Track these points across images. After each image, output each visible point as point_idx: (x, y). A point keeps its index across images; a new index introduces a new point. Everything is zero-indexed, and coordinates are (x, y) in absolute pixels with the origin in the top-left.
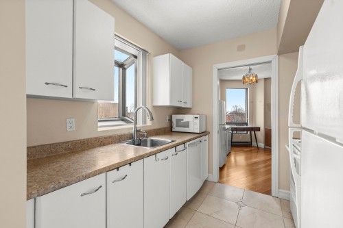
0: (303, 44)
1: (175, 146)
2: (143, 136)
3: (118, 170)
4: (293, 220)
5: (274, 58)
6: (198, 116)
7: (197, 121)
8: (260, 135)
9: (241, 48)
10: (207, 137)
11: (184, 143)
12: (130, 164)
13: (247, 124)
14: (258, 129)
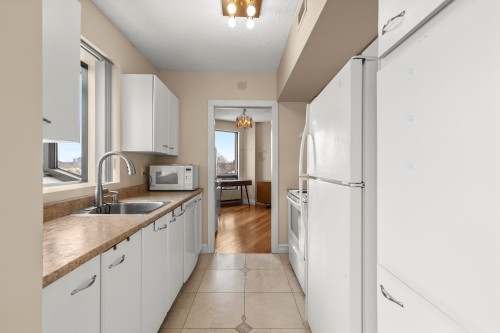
0: (310, 101)
1: (172, 209)
2: (111, 199)
3: (115, 248)
4: (293, 270)
5: (273, 103)
6: (191, 167)
7: (190, 174)
8: (252, 190)
9: (242, 86)
10: (200, 196)
11: (180, 204)
12: (128, 239)
13: (236, 177)
14: (249, 183)
